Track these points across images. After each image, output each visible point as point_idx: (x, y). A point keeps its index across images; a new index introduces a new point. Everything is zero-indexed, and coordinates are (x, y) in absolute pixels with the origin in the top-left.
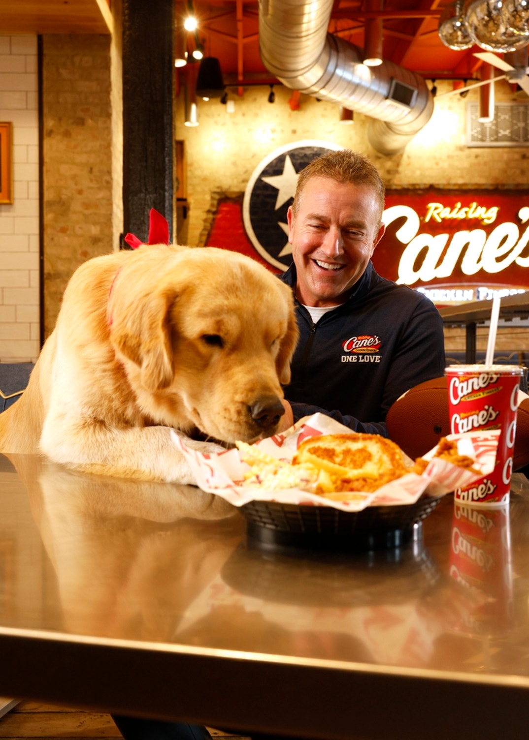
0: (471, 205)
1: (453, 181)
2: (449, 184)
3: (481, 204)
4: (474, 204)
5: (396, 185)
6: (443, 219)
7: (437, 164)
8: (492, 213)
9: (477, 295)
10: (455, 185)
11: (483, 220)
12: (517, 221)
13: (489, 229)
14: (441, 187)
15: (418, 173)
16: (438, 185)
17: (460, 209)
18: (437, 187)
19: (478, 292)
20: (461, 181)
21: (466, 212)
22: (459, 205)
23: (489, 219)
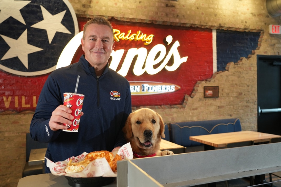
0: (138, 32)
1: (126, 16)
2: (123, 18)
3: (144, 32)
4: (140, 32)
5: (89, 15)
6: (120, 40)
7: (116, 4)
8: (150, 38)
9: (142, 88)
10: (127, 18)
11: (145, 42)
12: (165, 43)
13: (149, 47)
14: (119, 19)
15: (104, 8)
16: (117, 17)
17: (131, 34)
18: (116, 19)
19: (143, 86)
20: (131, 17)
21: (135, 36)
22: (130, 31)
23: (148, 41)
